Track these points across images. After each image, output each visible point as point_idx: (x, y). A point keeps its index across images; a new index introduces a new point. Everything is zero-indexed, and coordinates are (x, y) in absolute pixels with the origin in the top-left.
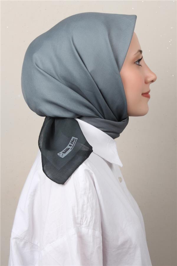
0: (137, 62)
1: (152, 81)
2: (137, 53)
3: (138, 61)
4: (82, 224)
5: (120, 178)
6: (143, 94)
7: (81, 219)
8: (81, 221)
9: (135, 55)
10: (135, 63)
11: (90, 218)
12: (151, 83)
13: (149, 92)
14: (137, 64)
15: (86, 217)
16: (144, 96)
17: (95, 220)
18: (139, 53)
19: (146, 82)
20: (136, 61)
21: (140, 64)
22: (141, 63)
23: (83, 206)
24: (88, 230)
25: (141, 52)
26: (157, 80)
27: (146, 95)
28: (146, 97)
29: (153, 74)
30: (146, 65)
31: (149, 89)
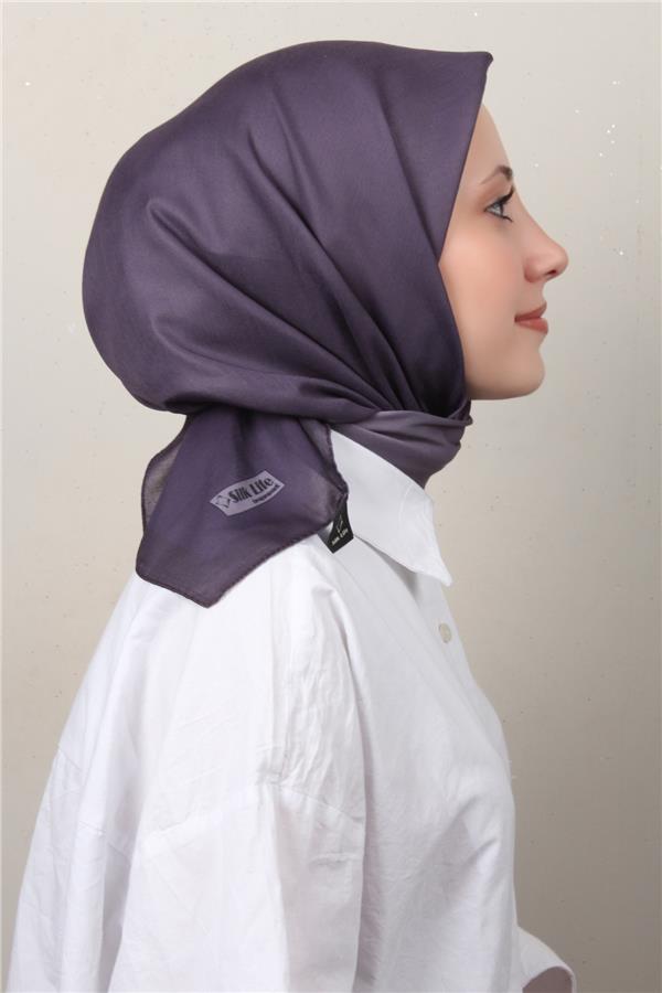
0: (492, 206)
2: (493, 175)
3: (499, 204)
4: (287, 777)
5: (444, 628)
6: (518, 319)
7: (286, 756)
8: (283, 765)
9: (484, 182)
10: (485, 210)
11: (316, 758)
12: (548, 279)
13: (542, 309)
14: (495, 214)
16: (521, 325)
17: (331, 766)
18: (502, 176)
19: (530, 277)
20: (491, 203)
21: (505, 214)
22: (509, 209)
23: (295, 712)
24: (305, 799)
25: (507, 172)
26: (568, 268)
27: (532, 319)
28: (533, 327)
29: (556, 246)
30: (528, 215)
31: (543, 299)
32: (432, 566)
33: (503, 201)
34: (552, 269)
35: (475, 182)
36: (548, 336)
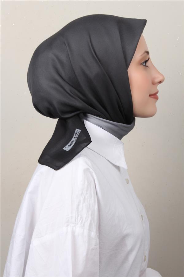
0: (143, 63)
2: (144, 54)
3: (145, 62)
6: (150, 95)
8: (75, 221)
9: (141, 56)
10: (141, 64)
11: (86, 218)
12: (159, 84)
13: (157, 92)
14: (144, 65)
15: (81, 217)
18: (146, 54)
20: (143, 62)
21: (146, 65)
22: (148, 64)
24: (84, 231)
25: (148, 53)
27: (154, 96)
28: (154, 98)
29: (162, 75)
30: (154, 66)
31: (157, 90)
32: (123, 164)
33: (146, 62)
34: (159, 81)
35: (138, 56)
36: (158, 100)
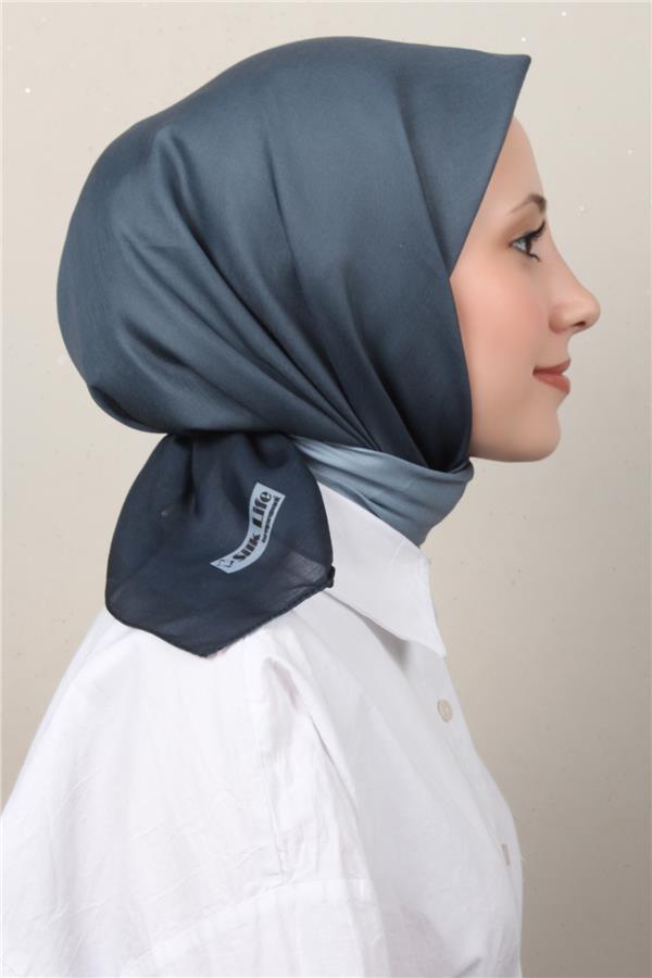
1: (582, 324)
